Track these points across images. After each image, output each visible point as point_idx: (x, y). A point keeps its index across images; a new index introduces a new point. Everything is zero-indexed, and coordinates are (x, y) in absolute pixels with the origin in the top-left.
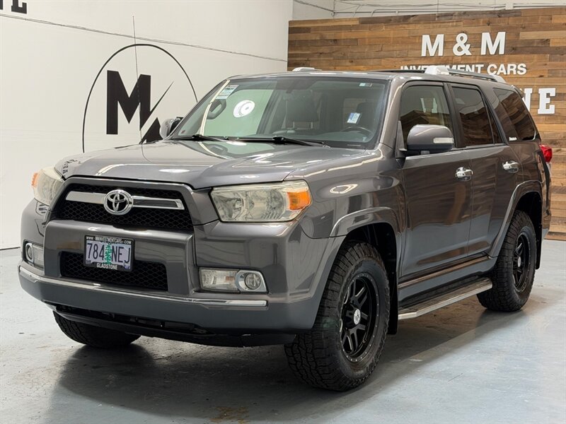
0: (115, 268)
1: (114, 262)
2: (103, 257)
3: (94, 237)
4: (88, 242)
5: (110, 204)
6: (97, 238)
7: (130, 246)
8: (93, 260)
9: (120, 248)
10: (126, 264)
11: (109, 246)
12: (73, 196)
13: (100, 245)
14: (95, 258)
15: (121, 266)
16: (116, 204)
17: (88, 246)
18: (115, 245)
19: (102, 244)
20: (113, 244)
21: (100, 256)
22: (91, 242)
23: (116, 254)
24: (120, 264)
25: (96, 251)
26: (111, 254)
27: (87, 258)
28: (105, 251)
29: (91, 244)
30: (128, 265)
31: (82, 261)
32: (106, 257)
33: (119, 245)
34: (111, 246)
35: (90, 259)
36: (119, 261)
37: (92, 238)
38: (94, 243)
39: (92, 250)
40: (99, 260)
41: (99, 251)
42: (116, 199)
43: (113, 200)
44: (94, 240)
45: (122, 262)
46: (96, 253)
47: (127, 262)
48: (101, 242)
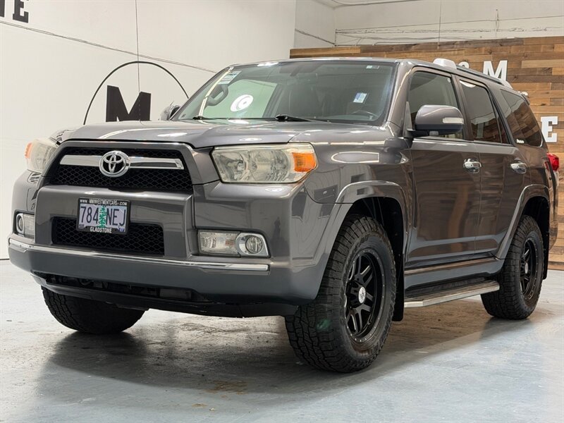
0: (109, 231)
1: (108, 226)
2: (97, 220)
3: (88, 200)
4: (81, 205)
5: (106, 165)
6: (91, 201)
7: (126, 208)
8: (86, 224)
9: (115, 210)
10: (120, 227)
11: (103, 209)
12: (68, 160)
13: (94, 208)
14: (89, 222)
15: (116, 229)
16: (112, 166)
17: (82, 210)
18: (110, 208)
19: (97, 206)
20: (107, 207)
21: (94, 219)
22: (84, 205)
23: (110, 217)
24: (115, 227)
25: (89, 214)
26: (105, 217)
27: (80, 223)
28: (99, 214)
29: (85, 208)
30: (123, 227)
31: (75, 227)
32: (99, 220)
33: (114, 207)
34: (106, 209)
35: (83, 223)
36: (114, 224)
37: (86, 201)
38: (88, 206)
39: (86, 214)
40: (93, 224)
41: (93, 215)
42: (113, 160)
43: (110, 162)
44: (88, 203)
45: (117, 225)
46: (89, 216)
47: (122, 225)
48: (96, 204)
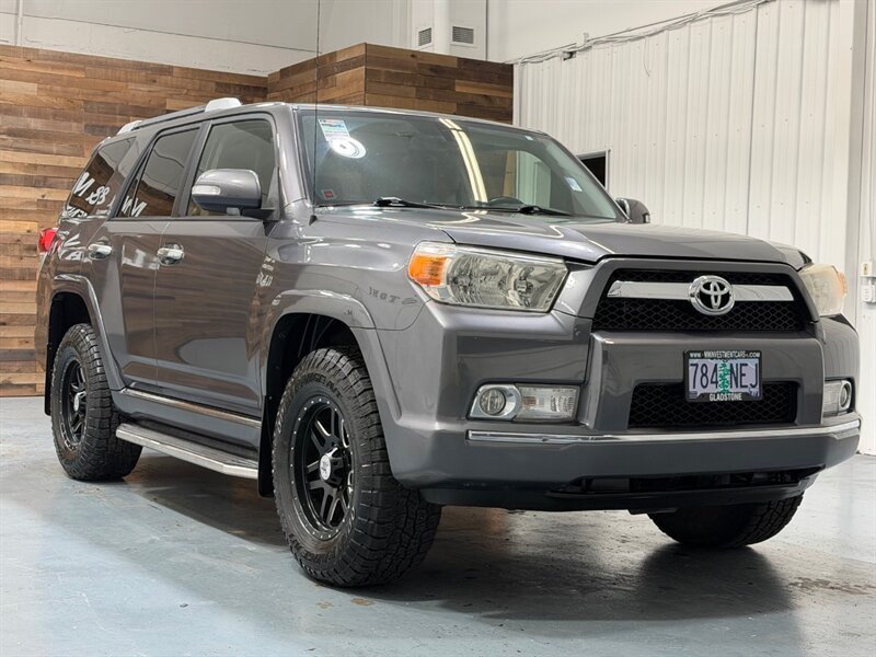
0: (739, 397)
1: (734, 389)
2: (716, 382)
3: (702, 352)
4: (691, 361)
5: (705, 299)
6: (706, 354)
7: (757, 361)
8: (699, 390)
9: (742, 365)
11: (724, 365)
13: (711, 364)
14: (704, 387)
15: (747, 394)
16: (716, 297)
17: (691, 369)
18: (734, 362)
19: (714, 362)
20: (730, 361)
21: (712, 382)
22: (695, 361)
23: (736, 376)
25: (704, 375)
26: (728, 377)
27: (691, 389)
28: (719, 373)
29: (697, 365)
30: (756, 391)
31: (684, 396)
32: (720, 383)
33: (739, 361)
34: (728, 364)
35: (696, 389)
36: (742, 386)
37: (699, 355)
38: (700, 362)
39: (699, 375)
40: (711, 389)
41: (709, 375)
42: (715, 290)
43: (711, 292)
44: (703, 357)
45: (746, 386)
46: (704, 378)
47: (753, 387)
48: (712, 359)
